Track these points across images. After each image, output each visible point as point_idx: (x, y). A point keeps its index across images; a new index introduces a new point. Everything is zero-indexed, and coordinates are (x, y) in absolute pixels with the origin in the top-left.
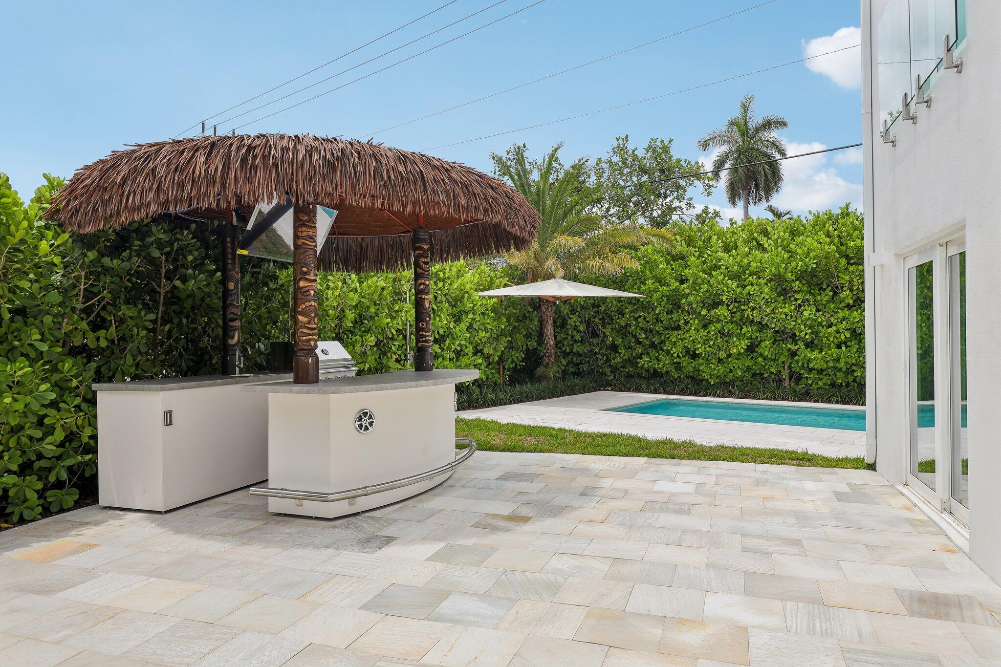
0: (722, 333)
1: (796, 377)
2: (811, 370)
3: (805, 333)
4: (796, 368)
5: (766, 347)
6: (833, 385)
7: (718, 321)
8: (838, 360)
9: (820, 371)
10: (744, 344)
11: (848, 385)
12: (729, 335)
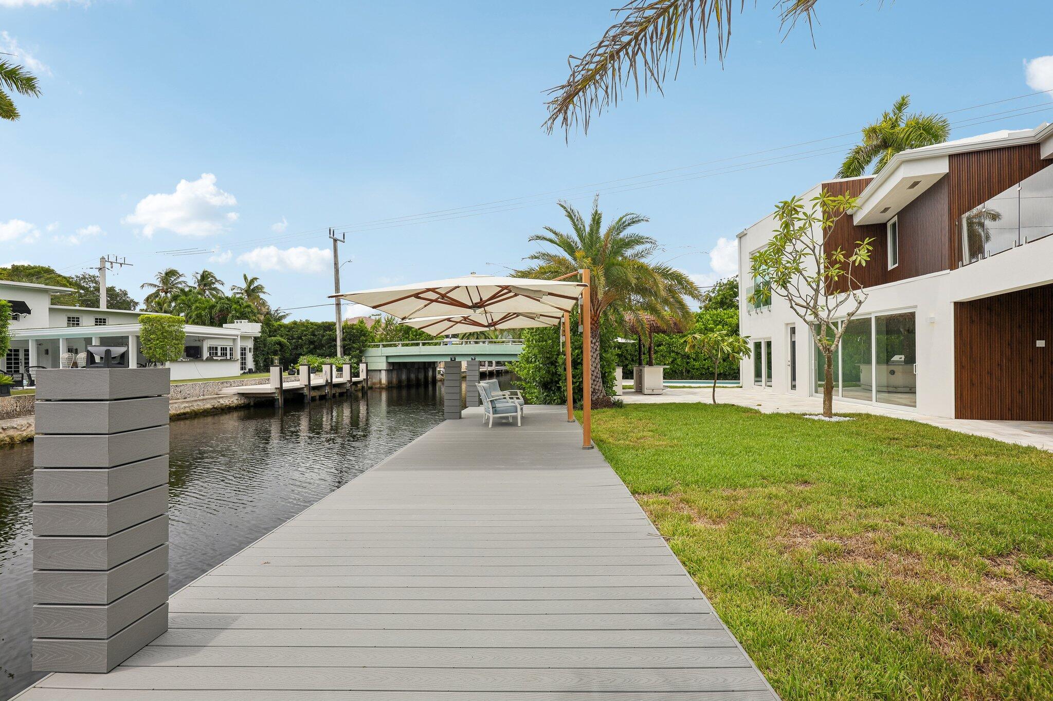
0: (662, 356)
1: (688, 372)
2: (693, 369)
3: (694, 356)
4: (688, 368)
5: (679, 361)
6: (701, 374)
7: (661, 351)
8: (704, 365)
9: (697, 369)
10: (671, 360)
11: (706, 373)
12: (665, 357)
